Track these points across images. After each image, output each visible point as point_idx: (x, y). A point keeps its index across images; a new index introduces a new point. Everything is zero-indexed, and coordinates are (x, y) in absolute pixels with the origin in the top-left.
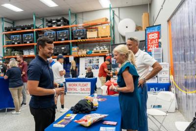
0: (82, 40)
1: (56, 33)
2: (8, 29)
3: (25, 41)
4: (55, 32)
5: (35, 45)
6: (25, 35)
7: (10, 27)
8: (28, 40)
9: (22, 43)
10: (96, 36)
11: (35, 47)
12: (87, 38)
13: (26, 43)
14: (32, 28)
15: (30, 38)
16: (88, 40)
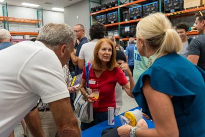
0: (175, 13)
1: (143, 7)
2: (94, 10)
3: (110, 21)
4: (140, 6)
5: (119, 25)
6: (109, 14)
7: (95, 7)
8: (112, 20)
9: (107, 24)
10: (198, 4)
11: (119, 27)
12: (184, 9)
13: (110, 23)
14: (116, 5)
15: (114, 17)
16: (186, 11)
